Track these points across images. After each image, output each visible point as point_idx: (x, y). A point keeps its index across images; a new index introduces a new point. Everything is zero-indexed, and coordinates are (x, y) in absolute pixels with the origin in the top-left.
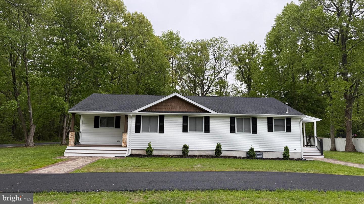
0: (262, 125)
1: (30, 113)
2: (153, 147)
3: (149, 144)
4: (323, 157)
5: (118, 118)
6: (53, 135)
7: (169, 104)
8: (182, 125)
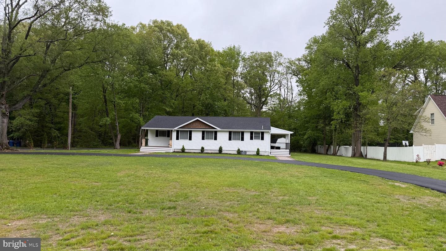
0: (247, 136)
1: (117, 126)
2: (185, 148)
3: (183, 146)
4: (290, 155)
5: (169, 131)
6: (131, 142)
7: (194, 124)
8: (202, 136)
